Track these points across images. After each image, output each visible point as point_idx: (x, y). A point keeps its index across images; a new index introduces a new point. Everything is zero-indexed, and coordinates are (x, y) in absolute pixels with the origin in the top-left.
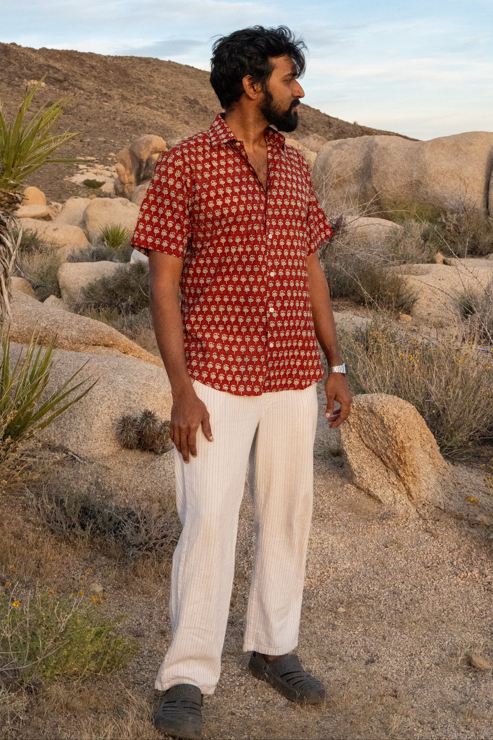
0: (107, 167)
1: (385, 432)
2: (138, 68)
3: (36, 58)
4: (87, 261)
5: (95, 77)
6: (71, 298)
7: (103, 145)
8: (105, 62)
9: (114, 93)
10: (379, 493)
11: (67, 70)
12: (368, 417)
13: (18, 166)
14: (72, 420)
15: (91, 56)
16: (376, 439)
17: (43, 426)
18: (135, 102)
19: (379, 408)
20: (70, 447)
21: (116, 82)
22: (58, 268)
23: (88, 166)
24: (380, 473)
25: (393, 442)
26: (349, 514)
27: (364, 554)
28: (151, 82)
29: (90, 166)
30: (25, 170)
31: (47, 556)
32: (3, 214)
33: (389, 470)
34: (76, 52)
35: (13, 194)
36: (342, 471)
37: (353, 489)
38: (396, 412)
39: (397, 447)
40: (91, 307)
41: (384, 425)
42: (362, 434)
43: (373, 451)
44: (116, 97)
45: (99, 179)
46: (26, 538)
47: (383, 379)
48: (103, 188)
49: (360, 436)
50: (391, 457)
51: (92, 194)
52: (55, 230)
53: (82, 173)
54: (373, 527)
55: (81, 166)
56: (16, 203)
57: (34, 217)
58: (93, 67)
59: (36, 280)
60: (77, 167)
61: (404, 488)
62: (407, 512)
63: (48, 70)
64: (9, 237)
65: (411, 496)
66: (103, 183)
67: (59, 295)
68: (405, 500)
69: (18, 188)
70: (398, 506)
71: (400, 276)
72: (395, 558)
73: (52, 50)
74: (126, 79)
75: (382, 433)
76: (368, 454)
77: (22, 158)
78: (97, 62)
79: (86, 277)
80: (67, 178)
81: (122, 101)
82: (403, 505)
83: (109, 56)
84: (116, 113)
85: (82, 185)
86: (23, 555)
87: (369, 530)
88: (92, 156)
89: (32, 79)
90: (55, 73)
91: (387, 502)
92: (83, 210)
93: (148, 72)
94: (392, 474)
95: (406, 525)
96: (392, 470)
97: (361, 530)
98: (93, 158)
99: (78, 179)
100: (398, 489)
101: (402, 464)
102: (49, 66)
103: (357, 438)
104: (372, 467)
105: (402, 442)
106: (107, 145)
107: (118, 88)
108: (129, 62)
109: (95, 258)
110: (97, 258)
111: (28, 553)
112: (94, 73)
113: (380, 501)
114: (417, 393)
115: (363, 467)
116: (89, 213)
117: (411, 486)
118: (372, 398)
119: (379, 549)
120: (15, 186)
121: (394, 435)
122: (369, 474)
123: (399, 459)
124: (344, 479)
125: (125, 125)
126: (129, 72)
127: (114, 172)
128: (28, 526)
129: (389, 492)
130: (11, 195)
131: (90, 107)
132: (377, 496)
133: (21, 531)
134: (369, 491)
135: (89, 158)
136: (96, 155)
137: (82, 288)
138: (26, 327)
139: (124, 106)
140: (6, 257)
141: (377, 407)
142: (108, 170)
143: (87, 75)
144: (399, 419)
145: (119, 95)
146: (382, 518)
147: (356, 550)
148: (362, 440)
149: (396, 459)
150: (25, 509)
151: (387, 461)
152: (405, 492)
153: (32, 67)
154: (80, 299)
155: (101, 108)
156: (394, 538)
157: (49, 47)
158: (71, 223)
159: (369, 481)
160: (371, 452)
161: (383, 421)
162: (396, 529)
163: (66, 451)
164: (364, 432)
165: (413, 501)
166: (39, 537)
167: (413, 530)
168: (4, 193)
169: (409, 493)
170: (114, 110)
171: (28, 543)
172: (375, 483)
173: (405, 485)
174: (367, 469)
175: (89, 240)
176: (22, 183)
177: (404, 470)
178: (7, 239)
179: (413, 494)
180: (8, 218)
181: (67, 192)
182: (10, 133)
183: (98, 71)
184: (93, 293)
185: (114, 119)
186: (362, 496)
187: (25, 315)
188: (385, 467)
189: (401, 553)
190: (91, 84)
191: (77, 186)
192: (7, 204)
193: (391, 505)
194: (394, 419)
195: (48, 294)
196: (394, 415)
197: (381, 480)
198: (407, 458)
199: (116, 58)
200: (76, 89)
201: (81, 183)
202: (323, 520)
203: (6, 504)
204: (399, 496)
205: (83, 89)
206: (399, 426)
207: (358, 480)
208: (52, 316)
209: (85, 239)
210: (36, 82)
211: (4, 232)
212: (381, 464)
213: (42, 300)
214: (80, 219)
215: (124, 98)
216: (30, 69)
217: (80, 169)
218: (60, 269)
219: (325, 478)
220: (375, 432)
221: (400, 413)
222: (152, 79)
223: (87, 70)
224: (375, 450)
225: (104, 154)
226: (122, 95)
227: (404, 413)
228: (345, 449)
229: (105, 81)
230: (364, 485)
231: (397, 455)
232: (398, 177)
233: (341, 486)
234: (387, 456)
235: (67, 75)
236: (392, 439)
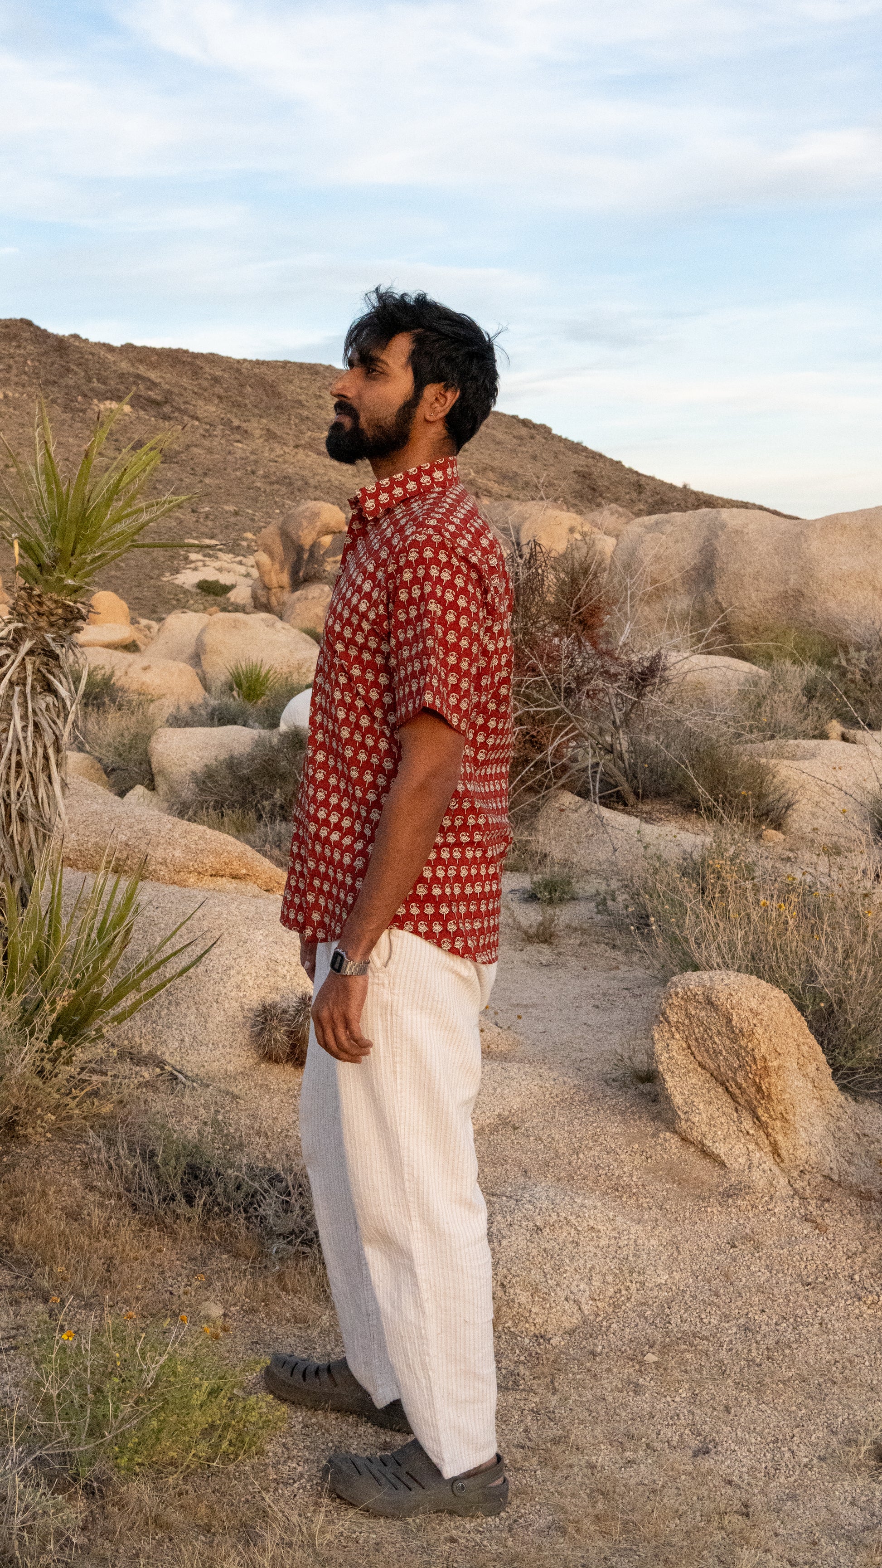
0: (239, 559)
1: (734, 1041)
2: (296, 382)
3: (115, 363)
4: (203, 725)
5: (220, 397)
6: (171, 789)
7: (232, 520)
8: (238, 371)
9: (255, 426)
10: (721, 1149)
11: (170, 384)
12: (703, 1014)
13: (81, 554)
14: (173, 1008)
15: (212, 359)
16: (717, 1053)
17: (120, 1019)
18: (292, 443)
19: (723, 997)
20: (167, 1057)
21: (256, 407)
22: (149, 738)
23: (205, 556)
24: (724, 1114)
25: (748, 1059)
26: (668, 1186)
27: (694, 1258)
28: (320, 407)
29: (210, 556)
30: (94, 560)
31: (124, 1250)
32: (54, 640)
33: (739, 1108)
34: (186, 352)
35: (71, 604)
36: (655, 1109)
37: (674, 1141)
38: (754, 1004)
39: (754, 1067)
40: (207, 808)
41: (732, 1027)
42: (693, 1043)
43: (712, 1075)
44: (257, 433)
45: (225, 579)
46: (88, 1218)
47: (731, 944)
48: (232, 596)
49: (689, 1048)
50: (744, 1085)
51: (212, 605)
52: (145, 669)
53: (195, 569)
54: (709, 1209)
55: (193, 556)
56: (77, 619)
57: (108, 646)
58: (216, 380)
59: (110, 759)
60: (186, 558)
61: (767, 1142)
62: (771, 1185)
63: (135, 383)
64: (64, 680)
65: (779, 1156)
66: (232, 587)
67: (152, 786)
68: (769, 1162)
69: (81, 592)
70: (756, 1174)
71: (763, 761)
72: (749, 1267)
73: (144, 348)
74: (276, 402)
75: (727, 1042)
76: (702, 1079)
77: (90, 540)
78: (224, 370)
79: (200, 754)
80: (167, 577)
81: (266, 440)
82: (764, 1171)
83: (245, 360)
84: (256, 462)
85: (194, 590)
86: (82, 1248)
87: (703, 1216)
88: (212, 538)
89: (107, 399)
90: (149, 389)
91: (736, 1166)
92: (196, 634)
93: (314, 389)
94: (745, 1114)
95: (770, 1207)
96: (745, 1108)
97: (687, 1215)
98: (213, 542)
99: (188, 578)
100: (757, 1144)
101: (763, 1098)
102: (138, 376)
103: (683, 1050)
104: (710, 1103)
105: (764, 1058)
106: (239, 518)
107: (261, 417)
108: (281, 371)
109: (216, 720)
110: (219, 720)
111: (90, 1244)
112: (218, 389)
113: (723, 1165)
114: (791, 972)
115: (693, 1102)
116: (208, 639)
117: (780, 1137)
118: (711, 979)
119: (721, 1251)
120: (76, 590)
121: (750, 1046)
122: (704, 1115)
123: (759, 1089)
124: (658, 1124)
125: (272, 483)
126: (281, 388)
127: (253, 566)
128: (90, 1196)
129: (739, 1148)
130: (69, 606)
131: (210, 451)
132: (718, 1156)
133: (78, 1206)
134: (703, 1145)
135: (208, 542)
136: (220, 537)
137: (194, 773)
138: (93, 840)
139: (272, 450)
140: (58, 716)
141: (719, 995)
142: (240, 563)
143: (206, 394)
144: (760, 1017)
145: (262, 429)
146: (728, 1194)
147: (679, 1252)
148: (692, 1053)
149: (753, 1089)
150: (86, 1166)
151: (737, 1092)
152: (768, 1149)
153: (107, 378)
154: (188, 792)
155: (230, 453)
156: (747, 1231)
157: (138, 343)
158: (173, 656)
159: (705, 1129)
160: (708, 1075)
161: (729, 1021)
162: (751, 1215)
163: (161, 1064)
164: (696, 1040)
165: (782, 1165)
166: (111, 1218)
167: (782, 1217)
168: (56, 602)
169: (775, 1151)
170: (253, 457)
171: (90, 1227)
172: (715, 1132)
173: (768, 1135)
174: (701, 1106)
175: (206, 687)
176: (88, 584)
177: (767, 1109)
178: (61, 683)
179: (783, 1153)
180: (62, 646)
181: (167, 602)
182: (68, 496)
183: (225, 386)
184: (213, 782)
185: (253, 472)
186: (690, 1155)
187: (90, 819)
188: (732, 1103)
189: (760, 1258)
190: (213, 409)
191: (186, 592)
192: (61, 622)
193: (743, 1171)
194: (751, 1017)
195: (132, 783)
196: (751, 1010)
197: (725, 1127)
198: (772, 1088)
199: (258, 363)
200: (185, 418)
201: (193, 586)
202: (621, 1197)
203: (52, 1158)
204: (758, 1155)
205: (197, 419)
206: (759, 1030)
207: (684, 1125)
208: (139, 822)
209: (199, 686)
210: (114, 405)
211: (56, 671)
212: (725, 1097)
213: (122, 794)
214: (190, 650)
215: (270, 435)
216: (103, 381)
217: (192, 562)
218: (154, 738)
219: (625, 1122)
220: (716, 1040)
221: (762, 1006)
222: (321, 402)
223: (205, 384)
224: (715, 1073)
225: (234, 535)
226: (268, 430)
227: (769, 1007)
228: (661, 1069)
229: (238, 405)
230: (695, 1135)
231: (755, 1082)
232: (762, 584)
233: (653, 1136)
234: (737, 1083)
235: (169, 392)
236: (747, 1053)
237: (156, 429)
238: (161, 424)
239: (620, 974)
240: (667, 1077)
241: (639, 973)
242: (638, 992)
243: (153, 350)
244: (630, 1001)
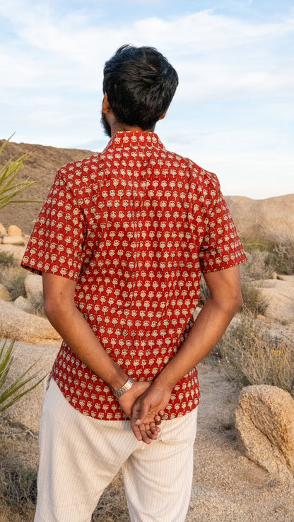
1: (272, 417)
5: (53, 161)
8: (59, 152)
10: (266, 464)
12: (258, 405)
14: (28, 401)
15: (50, 148)
16: (264, 422)
19: (267, 398)
20: (25, 424)
24: (266, 448)
25: (278, 425)
26: (245, 482)
33: (273, 446)
36: (235, 444)
37: (245, 460)
38: (279, 401)
39: (281, 429)
41: (271, 411)
42: (253, 418)
43: (261, 431)
49: (251, 419)
50: (276, 437)
57: (14, 244)
58: (51, 155)
59: (10, 286)
61: (285, 460)
65: (289, 465)
67: (25, 295)
70: (281, 475)
71: (256, 288)
75: (269, 418)
82: (284, 473)
91: (272, 471)
96: (276, 446)
100: (281, 461)
101: (284, 442)
103: (249, 420)
105: (285, 425)
113: (267, 471)
115: (253, 443)
118: (260, 389)
119: (271, 514)
121: (279, 420)
122: (258, 449)
123: (283, 438)
124: (237, 452)
129: (273, 463)
131: (49, 179)
132: (265, 467)
134: (258, 462)
143: (48, 160)
146: (270, 485)
148: (253, 422)
149: (280, 438)
151: (273, 439)
152: (285, 463)
154: (39, 299)
156: (281, 503)
159: (258, 455)
160: (259, 431)
161: (270, 409)
162: (281, 495)
163: (22, 427)
164: (255, 416)
165: (290, 469)
169: (288, 463)
172: (263, 456)
173: (285, 457)
174: (257, 445)
177: (286, 446)
179: (291, 464)
186: (252, 466)
188: (270, 443)
190: (50, 165)
193: (276, 474)
194: (279, 407)
195: (18, 295)
196: (279, 404)
197: (267, 454)
198: (288, 438)
199: (66, 150)
202: (225, 489)
204: (281, 466)
206: (283, 413)
207: (249, 453)
212: (267, 441)
218: (26, 278)
219: (223, 450)
220: (264, 417)
221: (283, 401)
223: (48, 156)
224: (263, 431)
228: (239, 428)
229: (58, 163)
230: (254, 458)
231: (281, 435)
232: (246, 222)
233: (236, 458)
234: (272, 435)
235: (36, 159)
236: (278, 423)
237: (31, 171)
238: (33, 169)
239: (208, 375)
240: (242, 432)
241: (216, 375)
242: (217, 384)
243: (31, 145)
244: (215, 388)
